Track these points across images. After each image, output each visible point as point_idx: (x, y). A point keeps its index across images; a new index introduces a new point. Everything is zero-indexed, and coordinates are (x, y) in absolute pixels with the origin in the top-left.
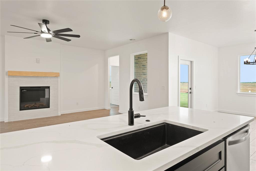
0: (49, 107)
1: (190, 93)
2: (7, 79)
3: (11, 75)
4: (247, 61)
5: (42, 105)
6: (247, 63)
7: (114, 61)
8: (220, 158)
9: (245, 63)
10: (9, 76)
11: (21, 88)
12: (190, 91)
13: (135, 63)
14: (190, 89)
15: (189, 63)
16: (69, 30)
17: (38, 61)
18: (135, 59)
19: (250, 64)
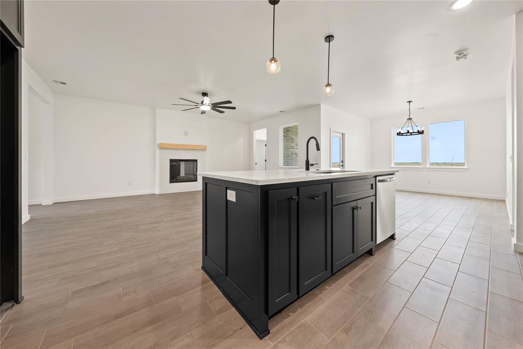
0: (196, 181)
1: (342, 166)
2: (158, 151)
3: (162, 147)
4: (400, 132)
5: (190, 178)
6: (399, 134)
7: (260, 135)
8: (372, 188)
9: (398, 134)
10: (161, 148)
11: (171, 160)
12: (342, 164)
13: (284, 136)
14: (342, 162)
15: (340, 135)
16: (229, 102)
17: (186, 134)
18: (284, 132)
19: (402, 135)
